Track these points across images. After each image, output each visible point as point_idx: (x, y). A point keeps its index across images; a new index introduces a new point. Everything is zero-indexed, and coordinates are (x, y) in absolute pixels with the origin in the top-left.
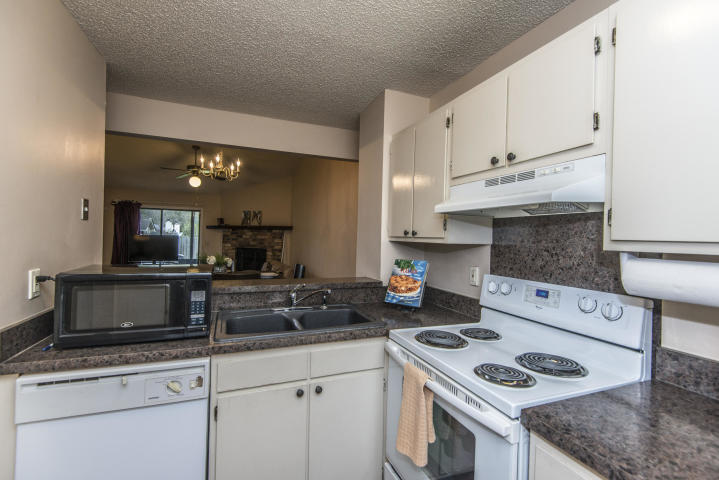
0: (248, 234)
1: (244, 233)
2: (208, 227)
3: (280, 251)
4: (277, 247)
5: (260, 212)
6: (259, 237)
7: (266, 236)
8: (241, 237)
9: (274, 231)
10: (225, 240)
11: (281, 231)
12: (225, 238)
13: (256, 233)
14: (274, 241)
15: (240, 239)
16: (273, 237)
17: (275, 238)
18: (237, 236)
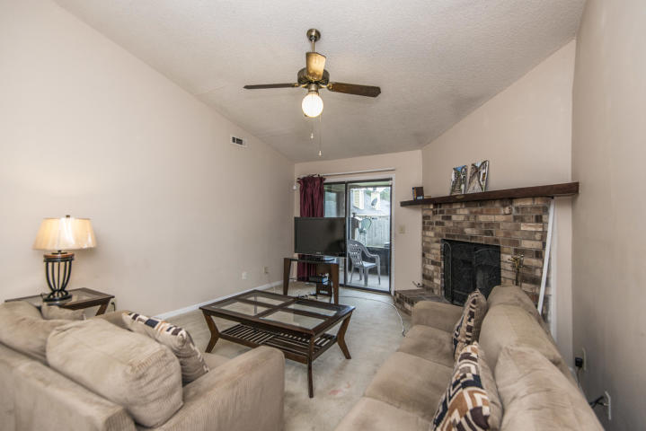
0: (461, 214)
1: (455, 212)
2: (402, 205)
3: (539, 254)
4: (526, 244)
5: (484, 164)
6: (482, 218)
7: (499, 216)
8: (449, 218)
9: (519, 203)
10: (426, 224)
11: (539, 202)
12: (426, 221)
13: (474, 210)
14: (518, 229)
15: (447, 223)
16: (515, 218)
17: (522, 220)
18: (443, 218)
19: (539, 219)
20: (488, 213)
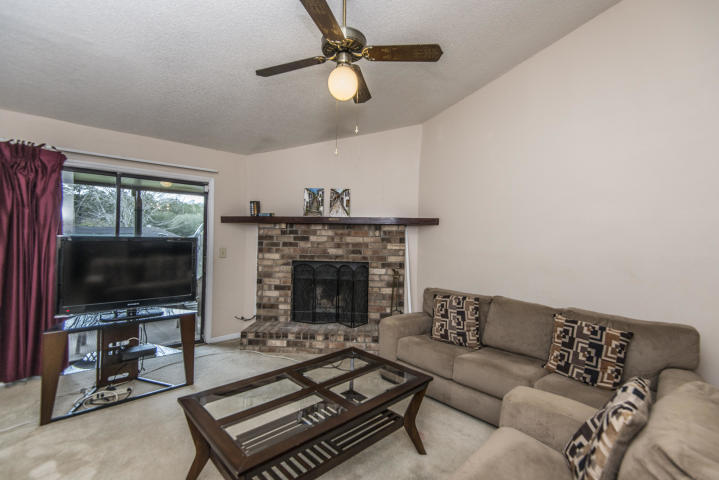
0: (322, 235)
1: (314, 233)
2: (225, 220)
3: (402, 265)
4: (392, 259)
5: (346, 191)
6: (349, 239)
7: (370, 239)
8: (306, 239)
9: (386, 229)
10: (265, 245)
11: (401, 228)
12: (265, 242)
13: (340, 232)
14: (385, 248)
15: (302, 244)
16: (383, 240)
17: (389, 241)
18: (295, 238)
19: (402, 241)
20: (356, 235)
